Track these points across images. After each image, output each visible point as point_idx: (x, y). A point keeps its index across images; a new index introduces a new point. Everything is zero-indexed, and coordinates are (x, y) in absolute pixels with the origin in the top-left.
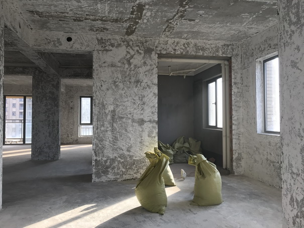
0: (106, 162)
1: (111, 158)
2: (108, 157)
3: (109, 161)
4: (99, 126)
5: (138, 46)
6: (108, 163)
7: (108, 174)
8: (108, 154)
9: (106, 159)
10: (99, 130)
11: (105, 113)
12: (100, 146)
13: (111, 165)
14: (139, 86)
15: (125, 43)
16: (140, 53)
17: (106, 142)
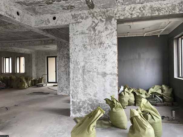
0: (79, 103)
1: (83, 100)
2: (81, 100)
3: (81, 102)
4: (74, 77)
5: (101, 16)
6: (81, 104)
7: (81, 112)
8: (81, 98)
9: (79, 101)
10: (74, 80)
11: (78, 68)
12: (75, 91)
13: (83, 105)
14: (102, 47)
15: (91, 15)
16: (103, 21)
17: (79, 89)
